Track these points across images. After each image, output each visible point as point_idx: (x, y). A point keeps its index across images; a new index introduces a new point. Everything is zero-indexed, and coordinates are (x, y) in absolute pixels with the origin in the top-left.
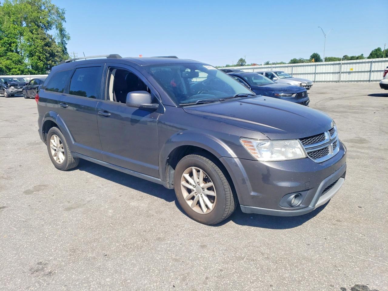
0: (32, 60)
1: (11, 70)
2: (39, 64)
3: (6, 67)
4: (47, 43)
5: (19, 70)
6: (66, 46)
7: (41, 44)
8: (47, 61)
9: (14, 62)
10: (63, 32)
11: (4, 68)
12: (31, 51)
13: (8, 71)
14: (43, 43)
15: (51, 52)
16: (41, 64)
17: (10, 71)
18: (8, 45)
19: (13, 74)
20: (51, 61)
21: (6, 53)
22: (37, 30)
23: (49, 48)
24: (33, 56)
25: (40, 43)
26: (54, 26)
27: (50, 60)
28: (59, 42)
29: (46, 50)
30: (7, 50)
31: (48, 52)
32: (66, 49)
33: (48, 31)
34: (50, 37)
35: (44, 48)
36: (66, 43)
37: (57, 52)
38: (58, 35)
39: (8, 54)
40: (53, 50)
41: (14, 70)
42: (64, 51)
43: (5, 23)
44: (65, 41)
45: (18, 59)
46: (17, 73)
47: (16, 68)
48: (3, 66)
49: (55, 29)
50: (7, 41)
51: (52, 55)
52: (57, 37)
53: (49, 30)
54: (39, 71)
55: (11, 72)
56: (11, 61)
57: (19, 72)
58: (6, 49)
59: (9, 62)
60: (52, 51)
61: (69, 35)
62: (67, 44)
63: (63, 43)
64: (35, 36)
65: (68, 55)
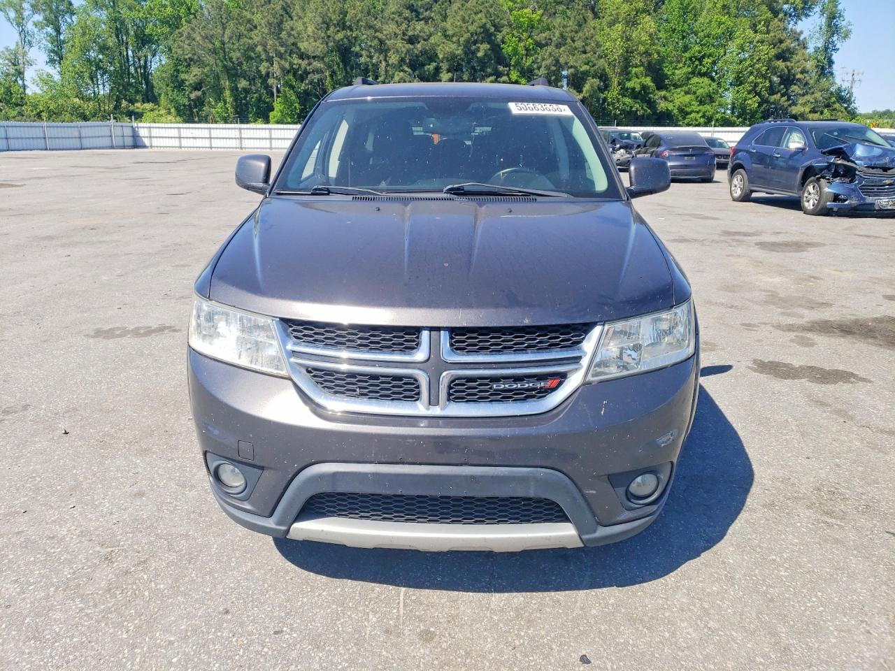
0: (738, 92)
1: (687, 117)
2: (750, 102)
3: (681, 110)
4: (784, 52)
5: (703, 116)
6: (835, 57)
7: (767, 54)
8: (769, 94)
9: (699, 98)
10: (835, 20)
11: (675, 111)
12: (741, 72)
13: (680, 118)
14: (773, 52)
15: (786, 71)
16: (753, 103)
17: (684, 118)
18: (697, 63)
19: (688, 125)
20: (779, 95)
21: (689, 79)
22: (767, 23)
23: (783, 64)
24: (741, 83)
25: (766, 51)
26: (817, 9)
27: (777, 93)
28: (820, 45)
29: (774, 68)
30: (693, 73)
31: (779, 74)
32: (831, 62)
33: (799, 22)
34: (796, 37)
35: (773, 63)
36: (837, 47)
37: (804, 71)
38: (821, 29)
39: (692, 82)
40: (792, 67)
41: (693, 115)
42: (825, 69)
43: (704, 13)
44: (836, 42)
45: (707, 91)
46: (697, 123)
47: (698, 112)
48: (674, 106)
49: (817, 15)
50: (697, 54)
51: (788, 80)
52: (818, 35)
53: (804, 19)
54: (745, 119)
55: (686, 121)
56: (693, 97)
57: (702, 120)
58: (690, 70)
59: (687, 98)
60: (789, 71)
61: (849, 27)
62: (838, 49)
63: (828, 48)
64: (759, 37)
65: (833, 78)
